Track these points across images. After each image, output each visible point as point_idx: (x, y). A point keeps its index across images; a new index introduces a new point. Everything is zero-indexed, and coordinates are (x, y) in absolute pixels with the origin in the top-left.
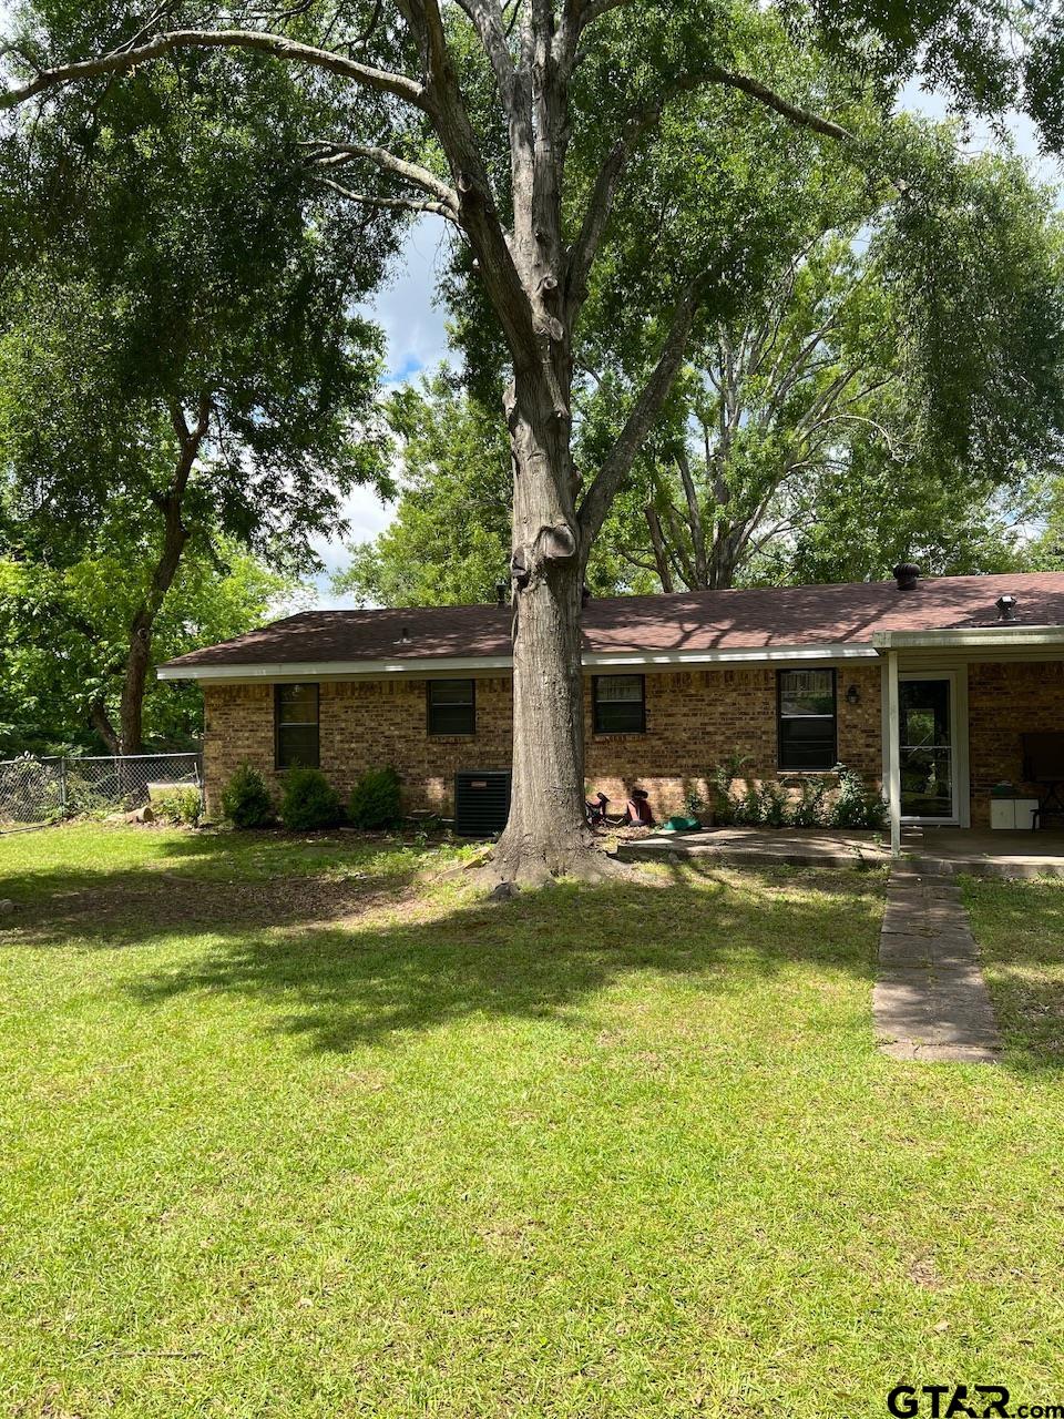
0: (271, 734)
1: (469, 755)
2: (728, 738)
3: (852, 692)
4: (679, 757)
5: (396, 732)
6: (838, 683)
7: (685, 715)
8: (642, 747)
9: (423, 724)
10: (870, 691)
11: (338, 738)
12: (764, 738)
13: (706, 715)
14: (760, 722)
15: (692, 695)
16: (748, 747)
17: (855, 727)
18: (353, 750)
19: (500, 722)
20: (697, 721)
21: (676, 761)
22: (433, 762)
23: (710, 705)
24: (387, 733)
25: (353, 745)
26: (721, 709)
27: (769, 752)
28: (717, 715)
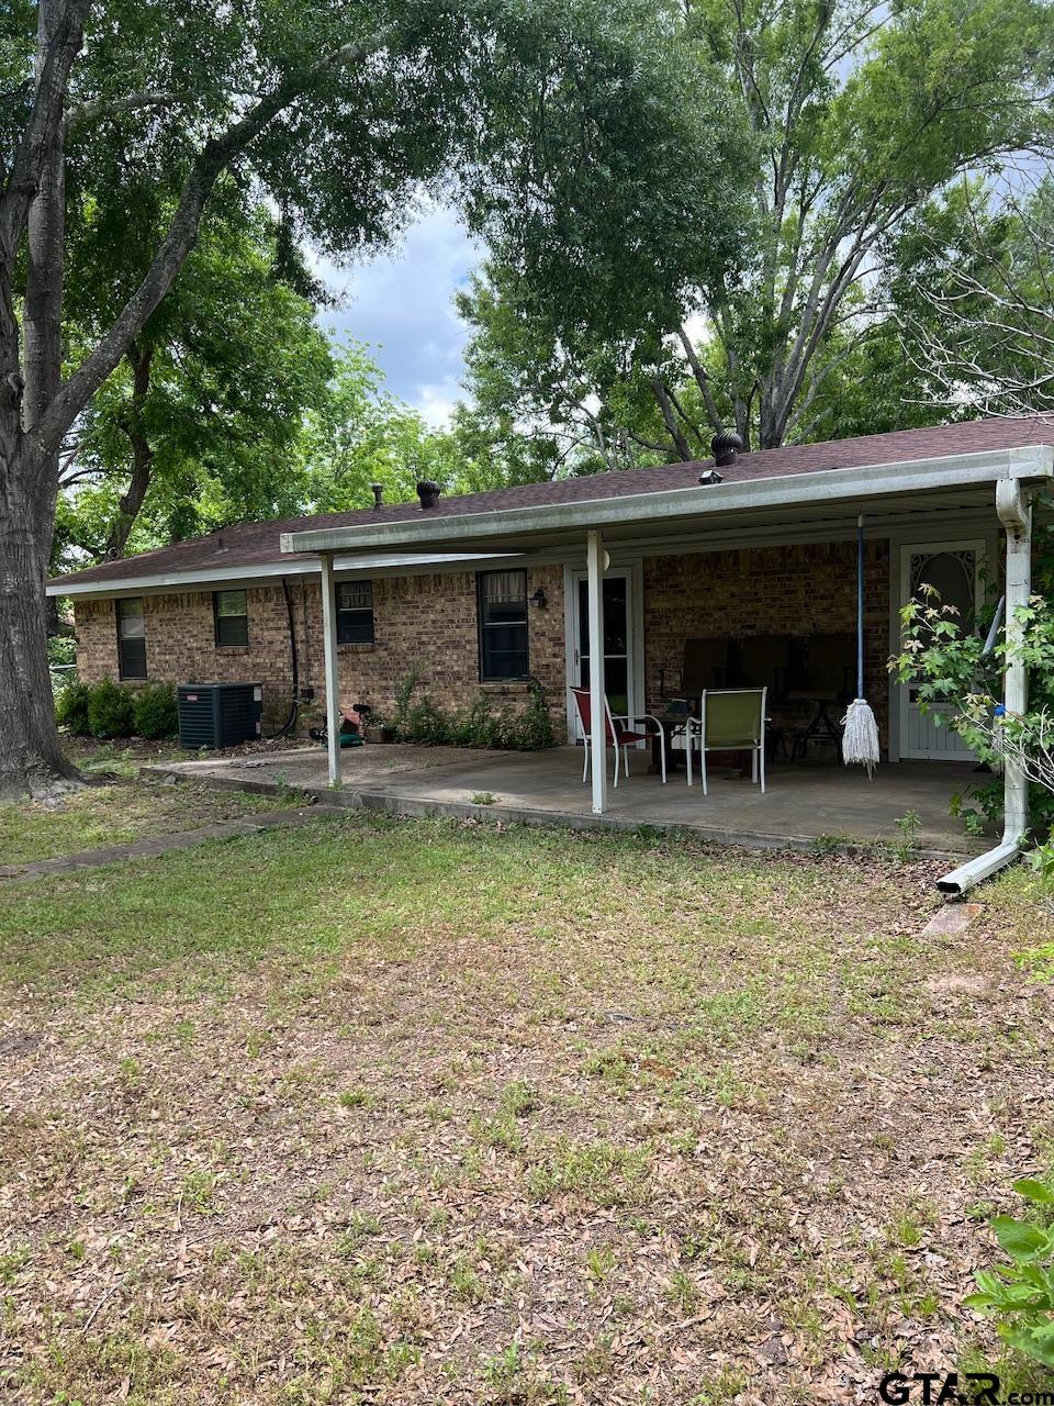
0: (115, 647)
1: (245, 667)
2: (439, 648)
3: (540, 595)
4: (400, 669)
5: (195, 645)
6: (529, 585)
7: (404, 624)
8: (372, 658)
9: (211, 636)
10: (556, 593)
11: (157, 650)
12: (468, 648)
13: (420, 623)
14: (464, 630)
15: (409, 602)
16: (455, 657)
17: (543, 634)
18: (167, 662)
19: (266, 633)
20: (413, 629)
21: (398, 674)
22: (221, 674)
23: (423, 612)
24: (189, 645)
25: (167, 657)
26: (432, 617)
27: (471, 663)
28: (430, 623)
